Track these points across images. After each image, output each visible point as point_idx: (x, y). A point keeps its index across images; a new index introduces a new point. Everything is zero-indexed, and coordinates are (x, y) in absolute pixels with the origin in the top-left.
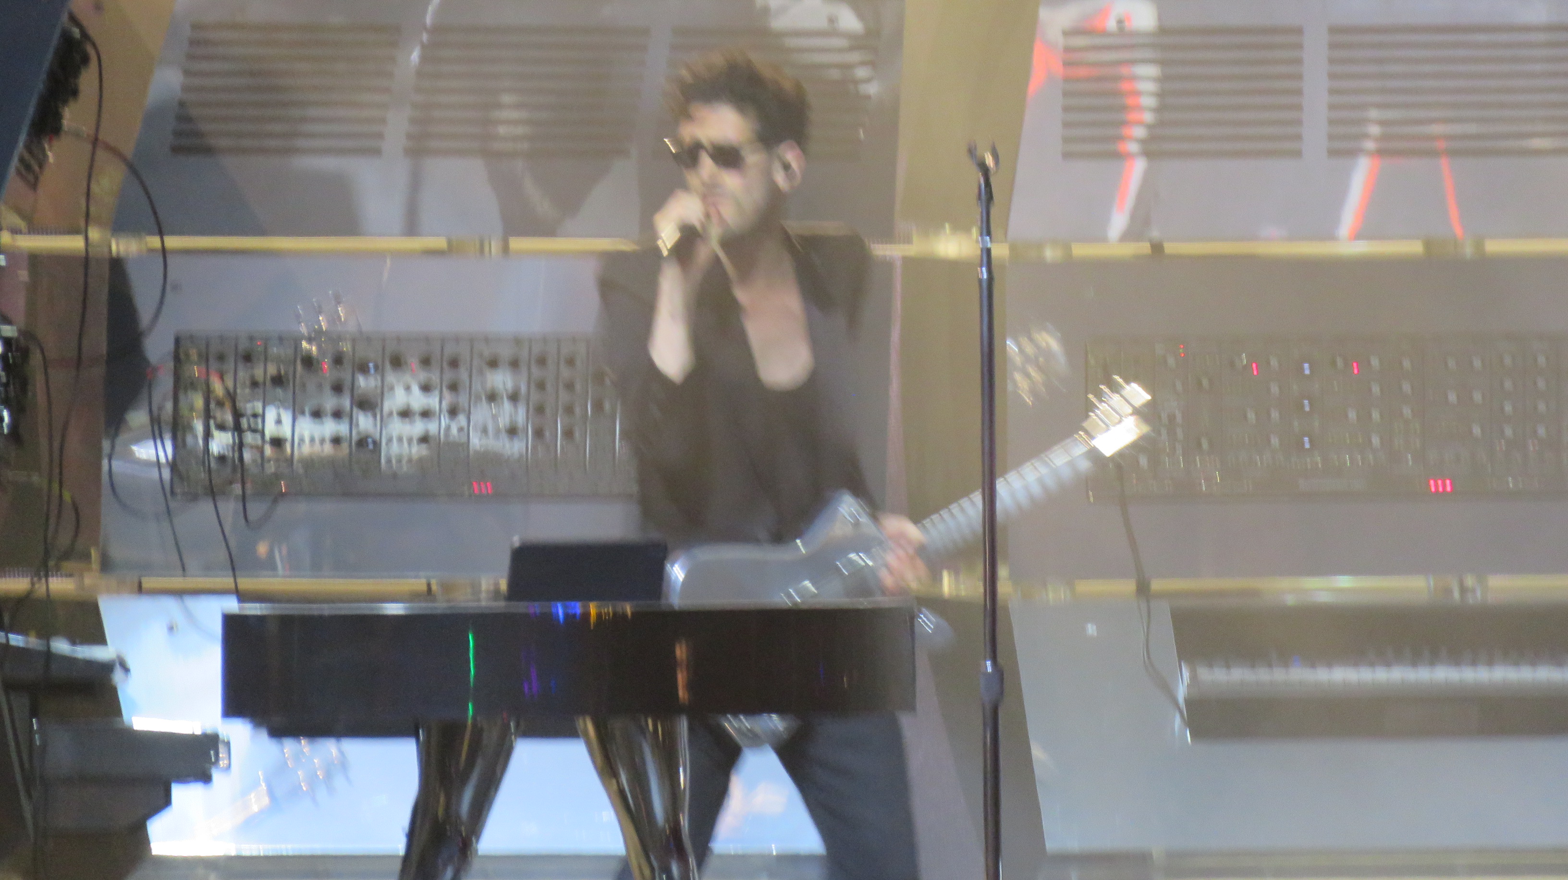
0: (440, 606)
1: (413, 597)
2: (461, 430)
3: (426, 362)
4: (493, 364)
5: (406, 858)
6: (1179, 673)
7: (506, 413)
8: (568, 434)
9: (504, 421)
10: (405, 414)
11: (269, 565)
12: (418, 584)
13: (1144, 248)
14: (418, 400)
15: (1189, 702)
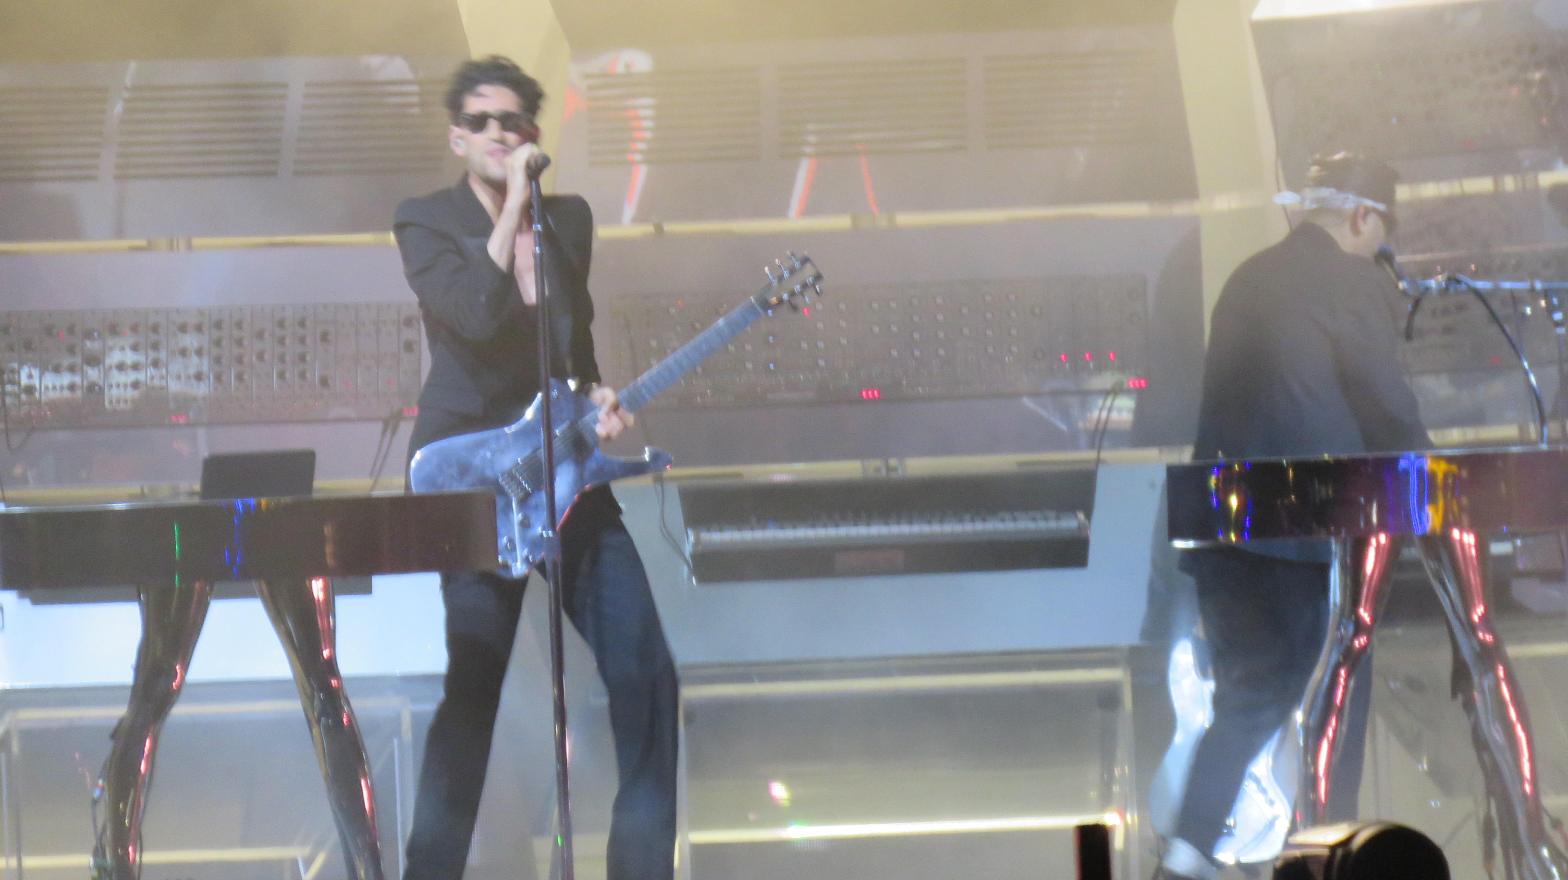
0: (150, 503)
1: (131, 498)
2: (162, 378)
3: (135, 329)
4: (183, 329)
5: (135, 688)
6: (686, 537)
7: (194, 363)
8: (240, 377)
9: (192, 371)
10: (121, 367)
11: (23, 481)
12: (135, 489)
13: (649, 229)
14: (130, 357)
15: (694, 556)
